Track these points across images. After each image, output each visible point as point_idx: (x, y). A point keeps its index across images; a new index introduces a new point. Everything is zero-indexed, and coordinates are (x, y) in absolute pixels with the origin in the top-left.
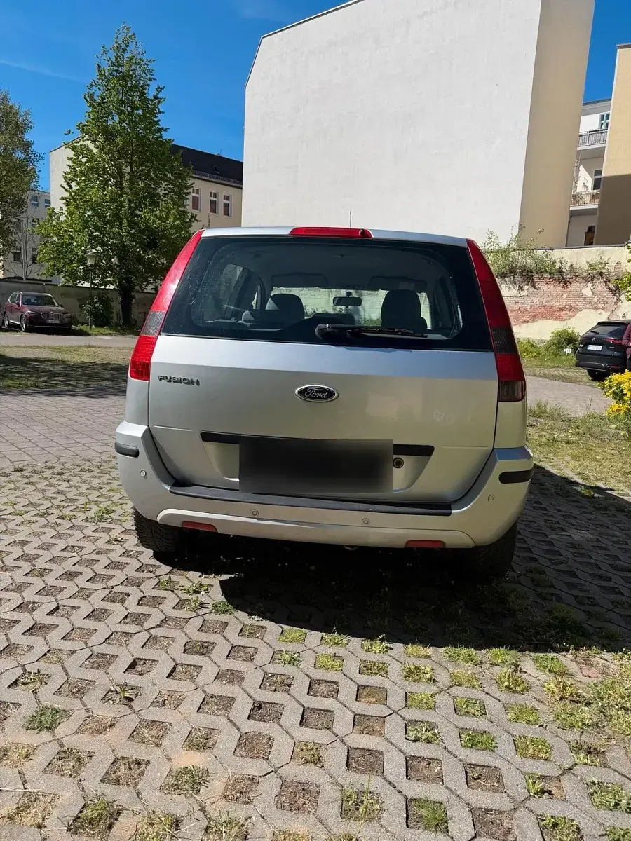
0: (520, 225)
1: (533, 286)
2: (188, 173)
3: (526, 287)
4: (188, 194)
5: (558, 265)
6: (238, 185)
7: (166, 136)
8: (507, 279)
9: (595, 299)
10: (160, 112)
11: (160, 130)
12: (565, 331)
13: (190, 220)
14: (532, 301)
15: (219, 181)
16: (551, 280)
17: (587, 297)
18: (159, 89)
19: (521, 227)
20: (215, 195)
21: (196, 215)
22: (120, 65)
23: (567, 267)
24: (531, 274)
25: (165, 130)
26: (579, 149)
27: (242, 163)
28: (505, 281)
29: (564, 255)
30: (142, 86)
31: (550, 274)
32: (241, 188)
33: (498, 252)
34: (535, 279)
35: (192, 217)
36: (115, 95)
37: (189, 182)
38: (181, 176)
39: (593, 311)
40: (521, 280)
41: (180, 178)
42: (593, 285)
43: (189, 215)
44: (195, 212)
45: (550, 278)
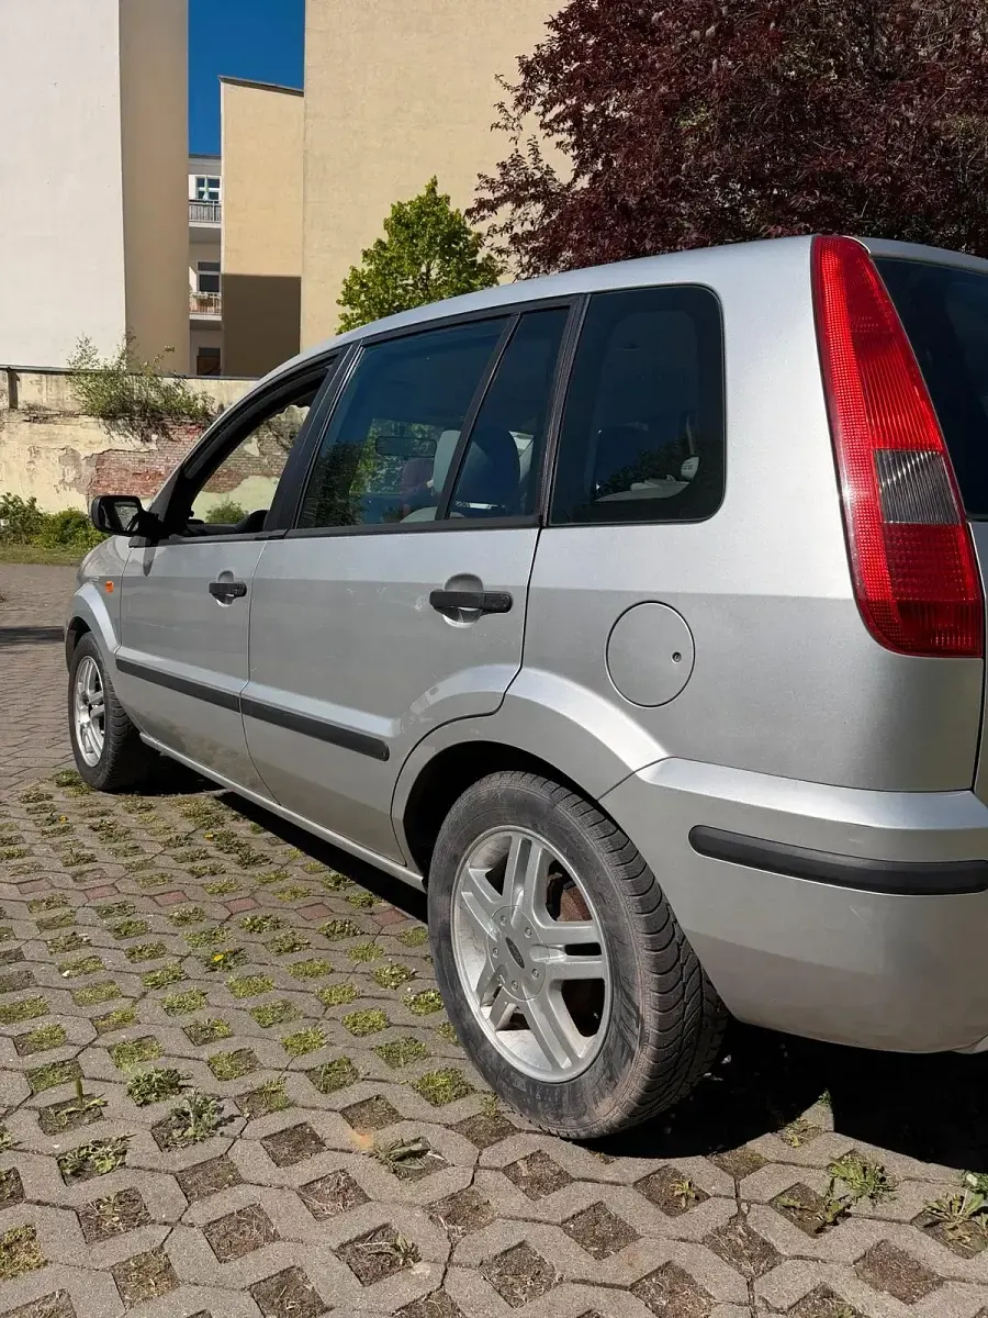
0: (128, 333)
1: (165, 434)
3: (154, 437)
5: (200, 403)
8: (119, 422)
9: (266, 461)
12: (228, 509)
14: (168, 461)
16: (194, 427)
17: (253, 456)
19: (129, 337)
23: (215, 407)
24: (159, 416)
26: (191, 224)
28: (118, 425)
29: (207, 389)
31: (191, 418)
33: (98, 374)
34: (168, 422)
39: (265, 479)
40: (143, 424)
42: (259, 441)
45: (191, 424)
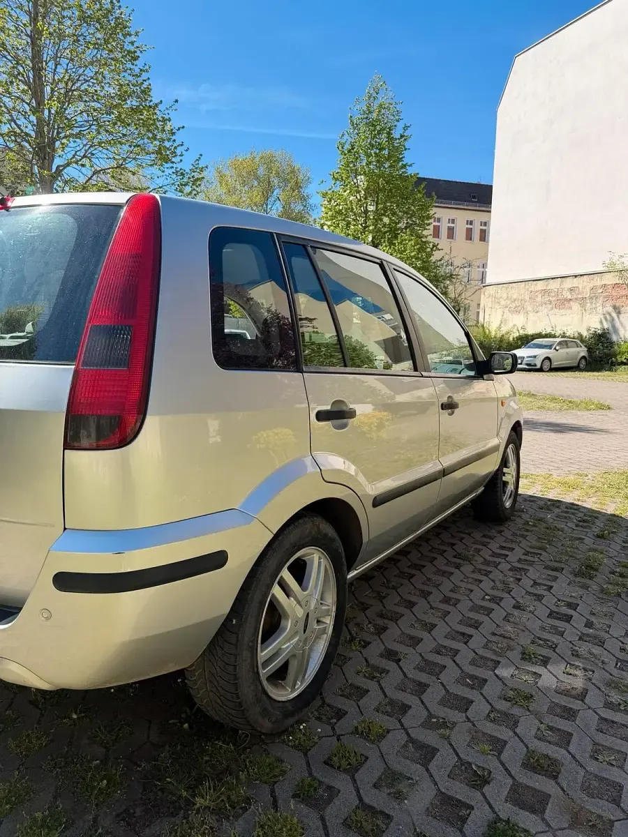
2: (431, 203)
4: (429, 224)
6: (487, 209)
7: (410, 171)
10: (406, 149)
11: (404, 166)
13: (432, 249)
15: (478, 208)
18: (406, 128)
20: (471, 223)
21: (438, 244)
22: (370, 112)
25: (411, 166)
27: (491, 186)
30: (389, 128)
32: (490, 212)
35: (434, 246)
36: (363, 140)
37: (431, 212)
38: (424, 208)
41: (422, 209)
43: (431, 245)
44: (436, 241)
